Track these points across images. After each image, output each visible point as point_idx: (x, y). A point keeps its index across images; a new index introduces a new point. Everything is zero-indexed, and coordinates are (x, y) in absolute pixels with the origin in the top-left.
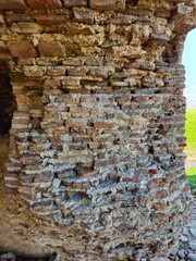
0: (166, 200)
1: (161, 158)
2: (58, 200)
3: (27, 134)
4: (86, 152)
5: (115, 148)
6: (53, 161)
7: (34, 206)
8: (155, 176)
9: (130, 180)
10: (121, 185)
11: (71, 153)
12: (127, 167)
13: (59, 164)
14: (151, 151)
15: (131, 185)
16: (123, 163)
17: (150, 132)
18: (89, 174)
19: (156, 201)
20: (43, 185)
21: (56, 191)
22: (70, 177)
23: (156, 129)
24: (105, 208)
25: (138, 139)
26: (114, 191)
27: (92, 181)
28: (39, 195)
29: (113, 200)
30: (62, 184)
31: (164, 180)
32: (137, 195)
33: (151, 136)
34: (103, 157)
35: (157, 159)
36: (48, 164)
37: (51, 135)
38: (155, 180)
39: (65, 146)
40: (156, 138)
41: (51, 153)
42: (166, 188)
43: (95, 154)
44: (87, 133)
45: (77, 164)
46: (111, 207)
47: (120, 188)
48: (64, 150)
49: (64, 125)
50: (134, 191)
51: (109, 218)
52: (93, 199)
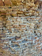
0: (40, 45)
1: (38, 34)
2: (11, 47)
3: (2, 28)
4: (18, 33)
5: (26, 32)
6: (9, 36)
7: (4, 49)
8: (37, 39)
9: (30, 40)
10: (28, 42)
11: (14, 33)
12: (29, 37)
13: (11, 36)
14: (35, 32)
15: (31, 42)
16: (28, 36)
18: (19, 39)
19: (37, 46)
20: (6, 43)
21: (10, 44)
22: (14, 40)
23: (36, 27)
24: (24, 49)
25: (32, 29)
26: (26, 44)
27: (20, 41)
28: (5, 45)
29: (26, 46)
30: (12, 42)
31: (39, 40)
32: (32, 45)
33: (35, 28)
34: (23, 34)
35: (37, 35)
36: (8, 36)
37: (8, 29)
38: (37, 40)
39: (12, 31)
40: (36, 29)
41: (8, 34)
42: (40, 42)
43: (21, 34)
44: (18, 28)
45: (16, 36)
46: (25, 48)
48: (12, 33)
49: (12, 26)
51: (25, 51)
52: (21, 46)
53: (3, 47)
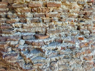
0: (91, 54)
1: (85, 32)
2: (22, 53)
3: (5, 13)
4: (41, 24)
8: (83, 41)
9: (69, 42)
10: (64, 45)
11: (32, 24)
12: (66, 35)
13: (24, 32)
15: (70, 45)
16: (64, 33)
17: (79, 17)
18: (43, 37)
19: (85, 55)
21: (21, 47)
22: (31, 39)
23: (83, 15)
24: (54, 59)
25: (73, 19)
26: (59, 48)
27: (45, 41)
28: (10, 49)
29: (59, 54)
30: (26, 43)
38: (83, 43)
40: (81, 21)
41: (19, 25)
42: (90, 48)
43: (47, 26)
47: (63, 46)
48: (28, 22)
50: (72, 48)
53: (4, 51)
